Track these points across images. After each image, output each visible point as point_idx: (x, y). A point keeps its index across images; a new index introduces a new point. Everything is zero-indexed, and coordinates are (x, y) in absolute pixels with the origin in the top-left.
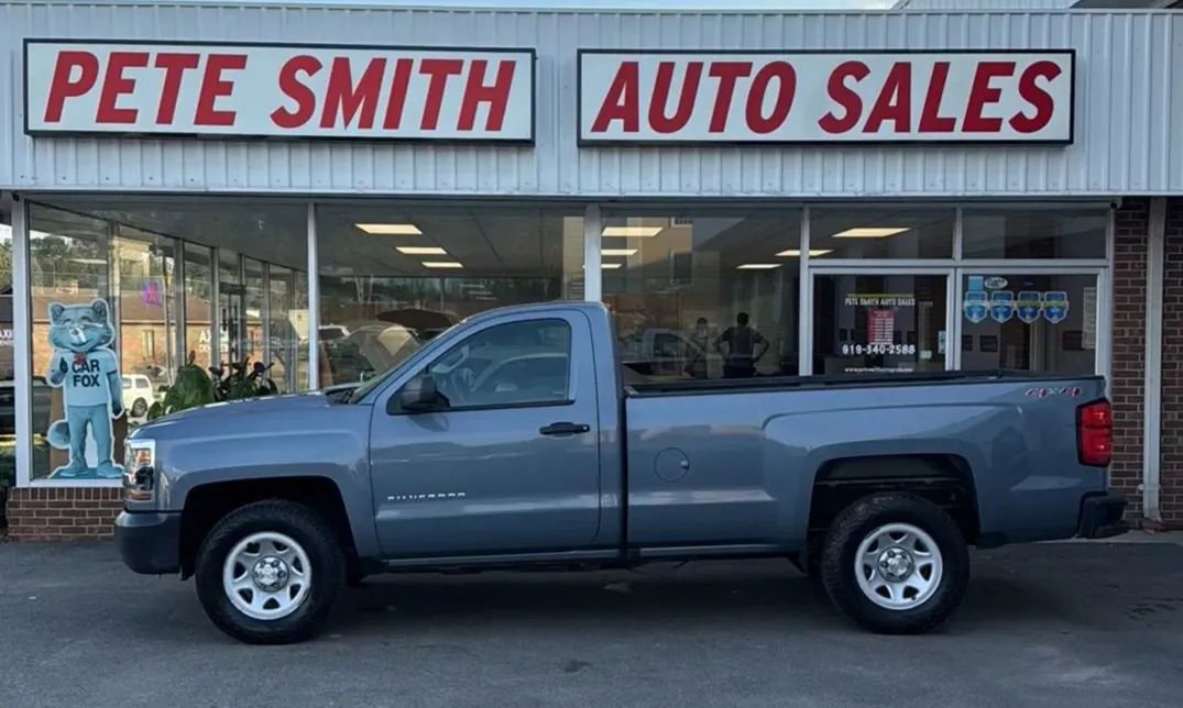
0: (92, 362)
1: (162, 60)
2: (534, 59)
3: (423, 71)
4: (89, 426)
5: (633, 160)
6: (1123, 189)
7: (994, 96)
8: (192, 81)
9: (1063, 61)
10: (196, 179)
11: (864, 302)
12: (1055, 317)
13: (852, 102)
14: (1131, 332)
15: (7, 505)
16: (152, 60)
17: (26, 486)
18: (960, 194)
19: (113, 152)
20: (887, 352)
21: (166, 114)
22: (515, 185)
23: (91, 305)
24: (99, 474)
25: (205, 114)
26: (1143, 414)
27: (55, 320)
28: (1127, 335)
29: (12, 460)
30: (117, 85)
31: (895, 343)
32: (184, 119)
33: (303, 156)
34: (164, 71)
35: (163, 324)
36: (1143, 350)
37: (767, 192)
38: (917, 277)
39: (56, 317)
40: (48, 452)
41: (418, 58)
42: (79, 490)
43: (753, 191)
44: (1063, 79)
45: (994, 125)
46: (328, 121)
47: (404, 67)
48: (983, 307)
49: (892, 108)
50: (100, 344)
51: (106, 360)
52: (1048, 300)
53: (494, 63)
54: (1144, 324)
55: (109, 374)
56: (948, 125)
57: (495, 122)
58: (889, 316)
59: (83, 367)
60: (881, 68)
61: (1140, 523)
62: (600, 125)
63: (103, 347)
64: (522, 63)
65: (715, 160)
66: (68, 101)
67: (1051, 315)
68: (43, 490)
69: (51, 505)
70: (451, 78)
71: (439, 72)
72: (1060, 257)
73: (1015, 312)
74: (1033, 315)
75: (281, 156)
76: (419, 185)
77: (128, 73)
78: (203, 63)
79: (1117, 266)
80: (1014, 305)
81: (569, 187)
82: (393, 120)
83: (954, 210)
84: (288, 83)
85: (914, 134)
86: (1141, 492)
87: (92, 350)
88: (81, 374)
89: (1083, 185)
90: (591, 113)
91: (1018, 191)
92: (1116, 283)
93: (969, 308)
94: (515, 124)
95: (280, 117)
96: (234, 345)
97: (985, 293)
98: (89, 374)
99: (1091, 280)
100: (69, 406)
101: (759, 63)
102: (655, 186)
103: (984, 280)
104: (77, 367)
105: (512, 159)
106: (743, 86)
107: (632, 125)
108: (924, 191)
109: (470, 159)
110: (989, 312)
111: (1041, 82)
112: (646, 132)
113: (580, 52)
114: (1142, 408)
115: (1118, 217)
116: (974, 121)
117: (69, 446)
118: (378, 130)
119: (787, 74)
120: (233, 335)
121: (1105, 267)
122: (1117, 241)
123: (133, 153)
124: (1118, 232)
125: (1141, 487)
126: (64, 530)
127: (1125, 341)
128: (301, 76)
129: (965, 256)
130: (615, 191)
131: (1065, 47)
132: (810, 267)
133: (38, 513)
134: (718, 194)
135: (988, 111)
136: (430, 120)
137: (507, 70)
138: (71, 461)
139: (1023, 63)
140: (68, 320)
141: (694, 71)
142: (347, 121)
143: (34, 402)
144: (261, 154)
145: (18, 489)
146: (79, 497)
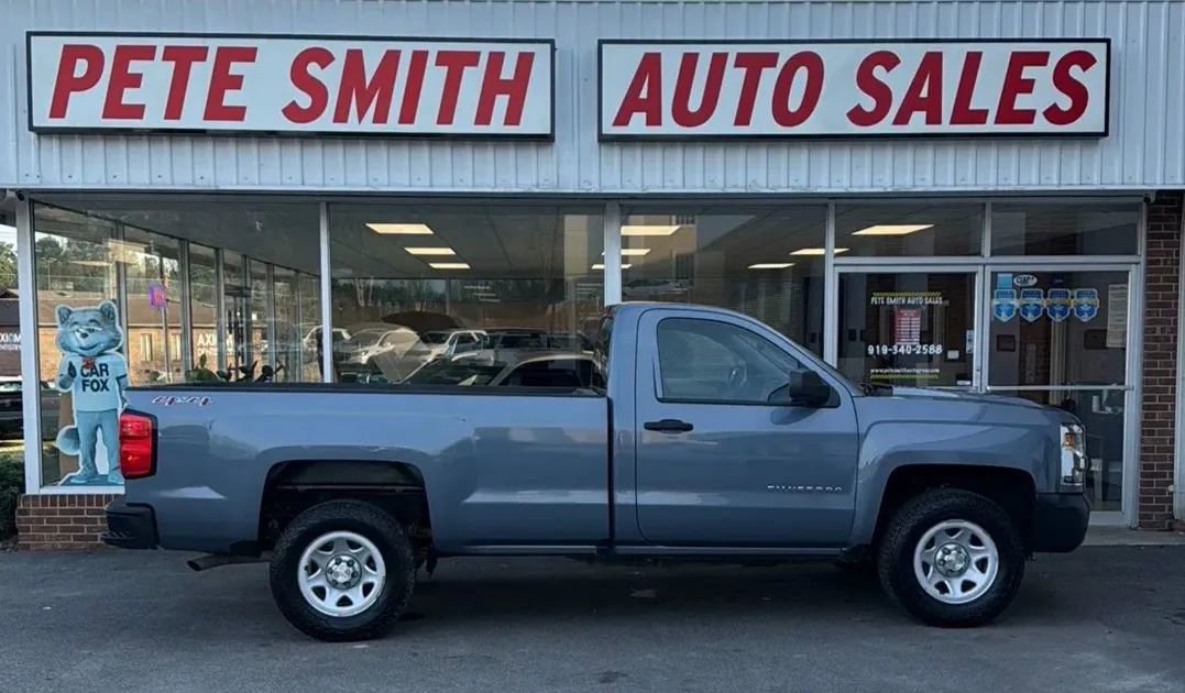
0: (101, 365)
1: (170, 53)
2: (553, 50)
3: (439, 63)
4: (99, 433)
5: (656, 155)
6: (1158, 183)
7: (1028, 86)
8: (201, 76)
9: (1098, 51)
10: (206, 177)
11: (890, 301)
12: (1086, 315)
13: (882, 94)
14: (1163, 330)
15: (16, 512)
16: (159, 53)
17: (36, 493)
18: (991, 189)
19: (120, 149)
20: (913, 352)
21: (174, 109)
22: (535, 183)
23: (99, 307)
24: (110, 480)
25: (215, 109)
26: (1174, 414)
27: (62, 323)
28: (1158, 333)
29: (21, 466)
30: (123, 79)
31: (922, 343)
32: (193, 115)
33: (315, 153)
34: (172, 64)
35: (161, 328)
36: (1175, 348)
37: (793, 188)
38: (931, 276)
39: (64, 320)
40: (57, 457)
41: (433, 49)
42: (90, 496)
43: (780, 187)
44: (1099, 69)
45: (1028, 116)
46: (341, 116)
47: (419, 60)
48: (1012, 306)
49: (923, 99)
50: (109, 347)
51: (114, 364)
52: (1078, 297)
53: (511, 54)
54: (1176, 322)
55: (118, 379)
56: (980, 116)
57: (513, 116)
58: (916, 315)
59: (91, 371)
60: (911, 59)
61: (1170, 524)
62: (622, 119)
63: (113, 351)
64: (541, 53)
65: (739, 155)
66: (73, 96)
67: (1081, 313)
68: (54, 497)
69: (62, 512)
70: (467, 70)
71: (456, 64)
72: (1082, 254)
73: (1045, 310)
74: (1063, 313)
75: (293, 152)
76: (435, 183)
77: (134, 67)
78: (212, 56)
79: (1149, 262)
80: (1043, 302)
81: (590, 184)
82: (408, 115)
83: (984, 205)
84: (299, 76)
85: (945, 127)
86: (1171, 493)
87: (101, 354)
88: (91, 379)
89: (1117, 180)
90: (612, 108)
91: (1052, 185)
92: (1148, 280)
93: (998, 306)
94: (534, 119)
95: (292, 111)
96: (239, 349)
97: (1015, 291)
98: (98, 379)
99: (1122, 277)
100: (78, 412)
101: (786, 53)
102: (679, 182)
103: (1014, 277)
104: (85, 371)
105: (531, 155)
106: (769, 78)
107: (654, 119)
108: (955, 185)
109: (488, 155)
110: (1018, 310)
111: (1075, 72)
112: (669, 126)
113: (601, 42)
114: (1173, 407)
115: (1150, 212)
116: (1007, 113)
117: (79, 452)
118: (392, 125)
119: (815, 65)
120: (238, 339)
121: (1137, 263)
122: (1149, 236)
123: (141, 150)
124: (1151, 228)
125: (1171, 488)
126: (76, 538)
127: (1157, 339)
128: (313, 69)
129: (993, 254)
130: (637, 188)
131: (1099, 36)
132: (835, 265)
133: (49, 521)
134: (743, 191)
135: (1022, 102)
136: (446, 114)
137: (525, 61)
138: (82, 467)
139: (1057, 52)
140: (76, 323)
141: (719, 62)
142: (361, 115)
143: (42, 407)
144: (273, 150)
145: (28, 496)
146: (90, 503)
